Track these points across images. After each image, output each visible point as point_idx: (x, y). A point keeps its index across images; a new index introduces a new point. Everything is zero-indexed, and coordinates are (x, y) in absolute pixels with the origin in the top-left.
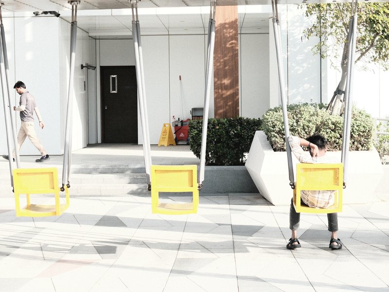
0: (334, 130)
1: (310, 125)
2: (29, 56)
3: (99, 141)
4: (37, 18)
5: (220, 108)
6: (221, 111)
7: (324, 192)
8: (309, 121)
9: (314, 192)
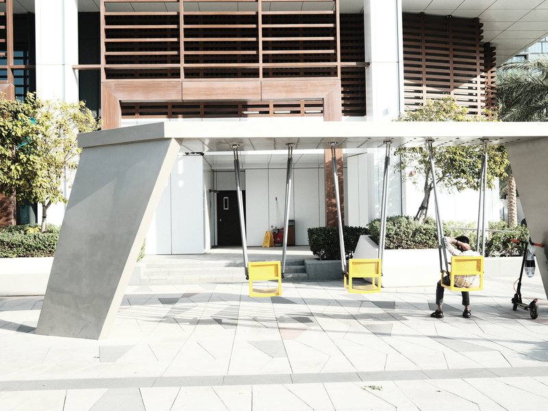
0: (425, 234)
1: (409, 230)
2: (181, 183)
3: (216, 244)
4: (188, 157)
5: (331, 220)
6: (331, 222)
7: (470, 276)
8: (408, 228)
9: (463, 276)
